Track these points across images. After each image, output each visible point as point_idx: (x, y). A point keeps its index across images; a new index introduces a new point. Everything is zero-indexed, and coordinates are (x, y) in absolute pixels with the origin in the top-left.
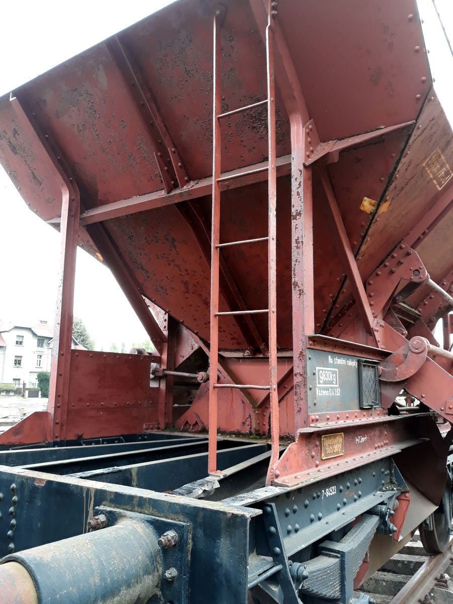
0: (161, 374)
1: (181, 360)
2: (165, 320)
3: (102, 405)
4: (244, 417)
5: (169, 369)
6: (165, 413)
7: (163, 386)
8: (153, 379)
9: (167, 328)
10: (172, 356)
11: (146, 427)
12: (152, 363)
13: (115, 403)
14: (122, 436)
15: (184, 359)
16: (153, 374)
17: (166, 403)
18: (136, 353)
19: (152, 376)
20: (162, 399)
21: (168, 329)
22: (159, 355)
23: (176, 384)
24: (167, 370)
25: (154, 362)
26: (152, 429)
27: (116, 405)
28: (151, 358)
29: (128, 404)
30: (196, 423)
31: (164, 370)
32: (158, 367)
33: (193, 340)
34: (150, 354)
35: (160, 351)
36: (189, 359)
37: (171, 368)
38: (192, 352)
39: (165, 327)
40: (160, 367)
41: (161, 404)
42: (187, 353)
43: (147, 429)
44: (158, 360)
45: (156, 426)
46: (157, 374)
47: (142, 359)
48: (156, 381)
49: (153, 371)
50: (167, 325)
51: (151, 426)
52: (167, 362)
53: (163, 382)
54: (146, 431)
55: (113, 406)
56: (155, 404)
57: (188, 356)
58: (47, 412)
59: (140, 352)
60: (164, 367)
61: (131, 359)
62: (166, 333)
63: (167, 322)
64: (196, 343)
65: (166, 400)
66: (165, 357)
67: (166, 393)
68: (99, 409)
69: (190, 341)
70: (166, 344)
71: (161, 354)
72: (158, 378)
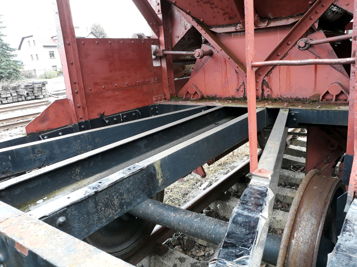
0: (161, 54)
1: (176, 40)
2: (158, 4)
3: (116, 86)
4: (238, 84)
5: (167, 49)
6: (169, 86)
7: (164, 65)
8: (155, 59)
9: (160, 12)
10: (169, 37)
11: (156, 99)
12: (152, 46)
13: (127, 83)
14: (137, 109)
15: (179, 39)
16: (154, 55)
17: (168, 79)
18: (137, 38)
19: (154, 57)
20: (165, 76)
21: (162, 13)
22: (156, 37)
23: (174, 61)
24: (166, 50)
25: (153, 44)
26: (160, 100)
27: (128, 85)
28: (150, 41)
29: (138, 83)
30: (196, 92)
31: (163, 50)
32: (158, 48)
33: (185, 20)
34: (149, 37)
35: (158, 34)
36: (183, 38)
37: (168, 48)
38: (185, 31)
39: (159, 11)
40: (160, 48)
41: (165, 79)
42: (181, 34)
43: (156, 101)
44: (157, 42)
45: (163, 97)
46: (158, 55)
47: (143, 42)
48: (158, 61)
49: (154, 52)
50: (160, 9)
51: (159, 98)
52: (165, 43)
53: (164, 61)
54: (156, 103)
55: (126, 86)
56: (160, 79)
57: (182, 37)
58: (67, 99)
59: (140, 36)
60: (163, 48)
61: (134, 43)
62: (160, 16)
63: (160, 5)
64: (189, 22)
65: (168, 75)
66: (162, 38)
67: (167, 70)
68: (114, 90)
69: (183, 22)
70: (162, 27)
71: (159, 36)
72: (159, 58)
